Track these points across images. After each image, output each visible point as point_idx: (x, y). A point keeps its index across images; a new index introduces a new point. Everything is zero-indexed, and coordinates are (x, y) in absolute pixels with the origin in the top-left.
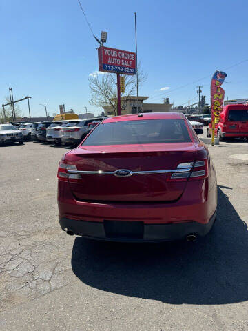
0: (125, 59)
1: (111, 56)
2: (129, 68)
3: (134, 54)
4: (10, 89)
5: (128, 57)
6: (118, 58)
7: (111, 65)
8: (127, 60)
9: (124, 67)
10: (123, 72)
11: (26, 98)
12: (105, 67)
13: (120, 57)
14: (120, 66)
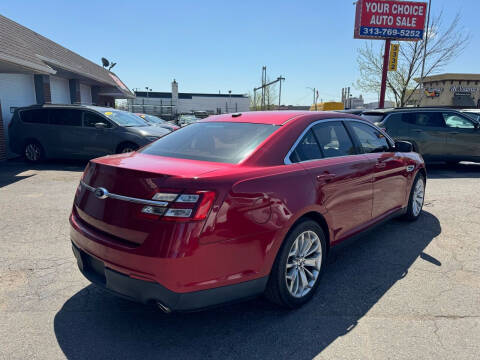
0: (403, 16)
1: (377, 13)
2: (410, 29)
3: (424, 5)
4: (264, 68)
5: (411, 10)
6: (390, 14)
7: (375, 26)
8: (407, 16)
9: (399, 29)
10: (398, 37)
11: (279, 79)
12: (362, 32)
13: (395, 12)
14: (394, 27)
